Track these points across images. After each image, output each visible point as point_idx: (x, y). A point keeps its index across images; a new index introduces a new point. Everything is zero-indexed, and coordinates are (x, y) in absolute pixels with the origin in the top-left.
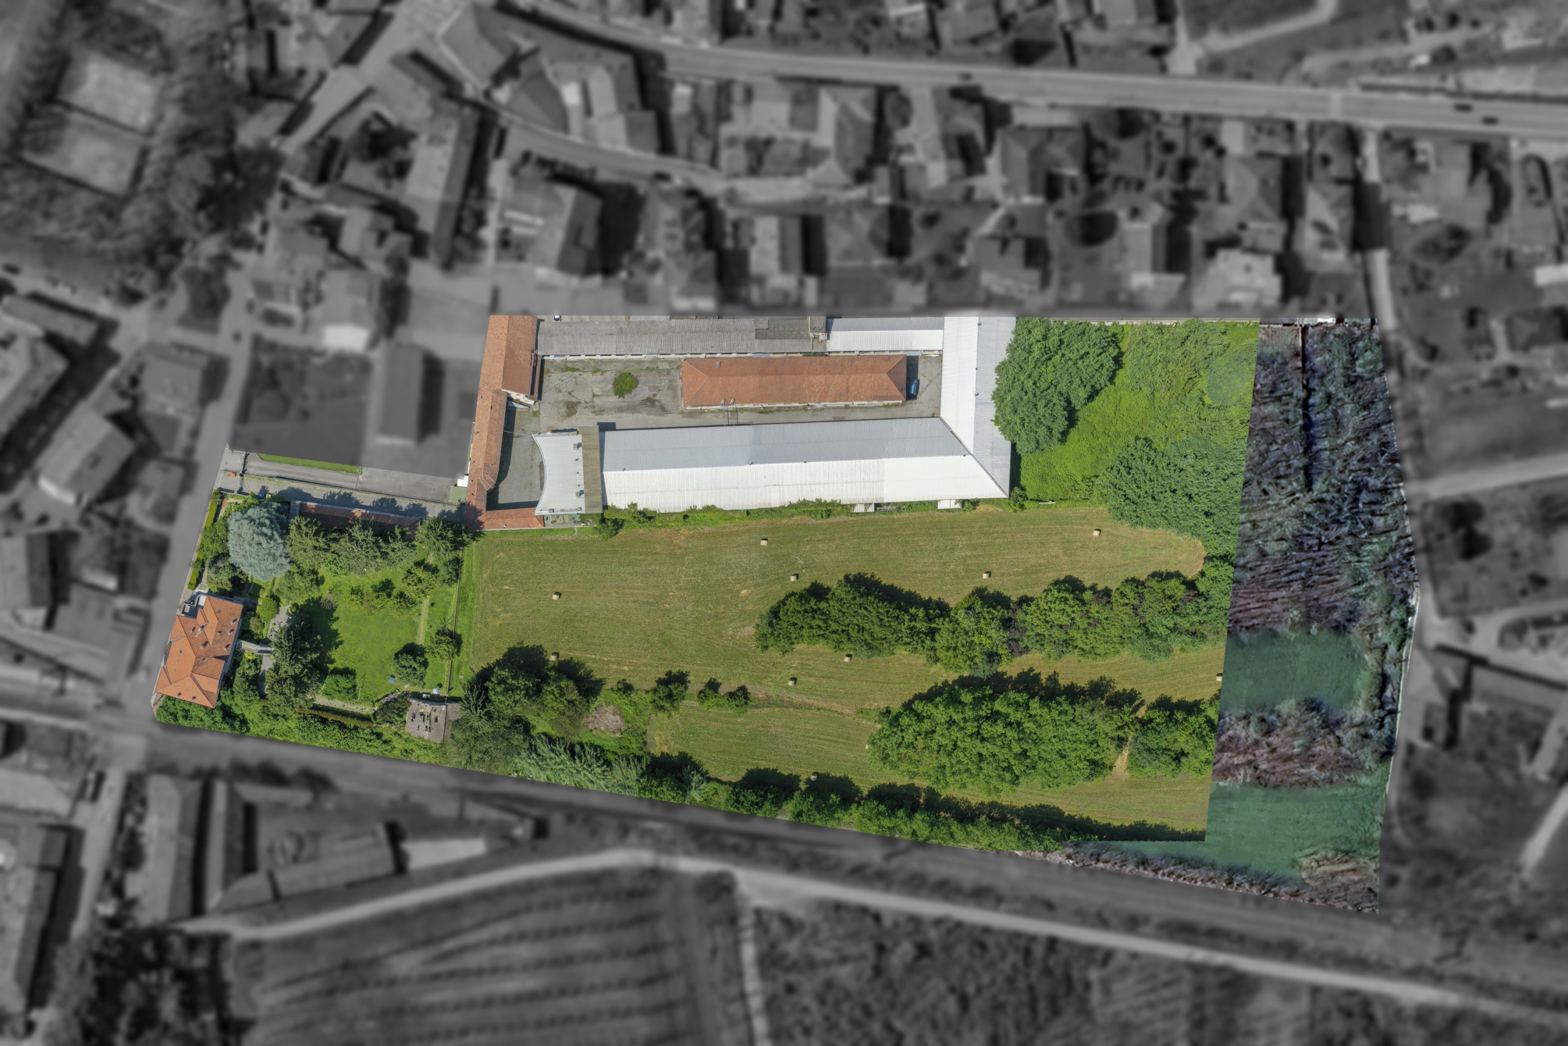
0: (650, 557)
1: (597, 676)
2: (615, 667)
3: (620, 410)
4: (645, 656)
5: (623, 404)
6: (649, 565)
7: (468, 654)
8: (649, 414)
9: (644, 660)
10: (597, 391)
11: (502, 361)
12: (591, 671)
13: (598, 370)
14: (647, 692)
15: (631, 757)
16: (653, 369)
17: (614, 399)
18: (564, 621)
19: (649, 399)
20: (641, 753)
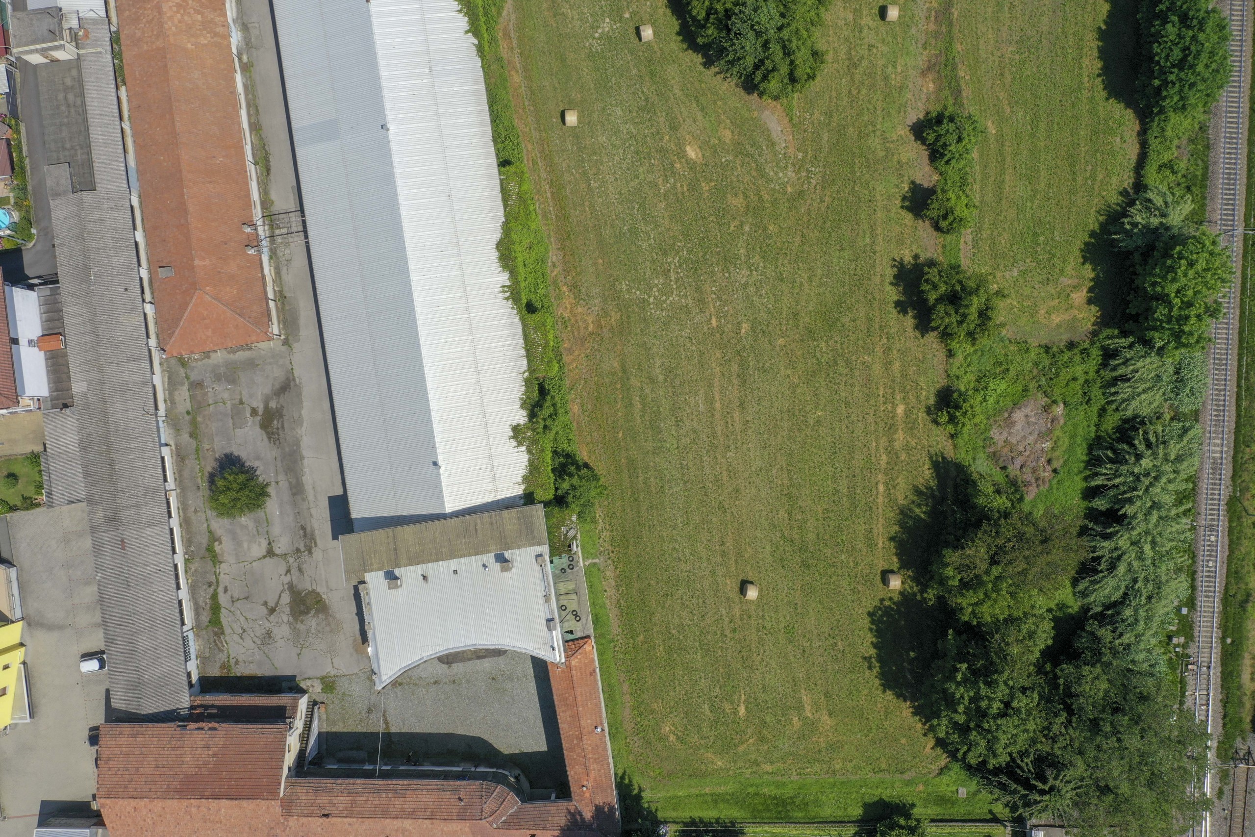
0: (634, 382)
1: (925, 475)
2: (900, 436)
3: (297, 489)
4: (867, 367)
5: (284, 484)
6: (652, 380)
7: (908, 783)
8: (299, 422)
9: (877, 369)
10: (258, 549)
11: (214, 804)
12: (917, 491)
13: (210, 550)
14: (950, 354)
15: (1108, 374)
16: (194, 423)
17: (273, 506)
18: (806, 565)
19: (265, 425)
20: (1096, 353)
